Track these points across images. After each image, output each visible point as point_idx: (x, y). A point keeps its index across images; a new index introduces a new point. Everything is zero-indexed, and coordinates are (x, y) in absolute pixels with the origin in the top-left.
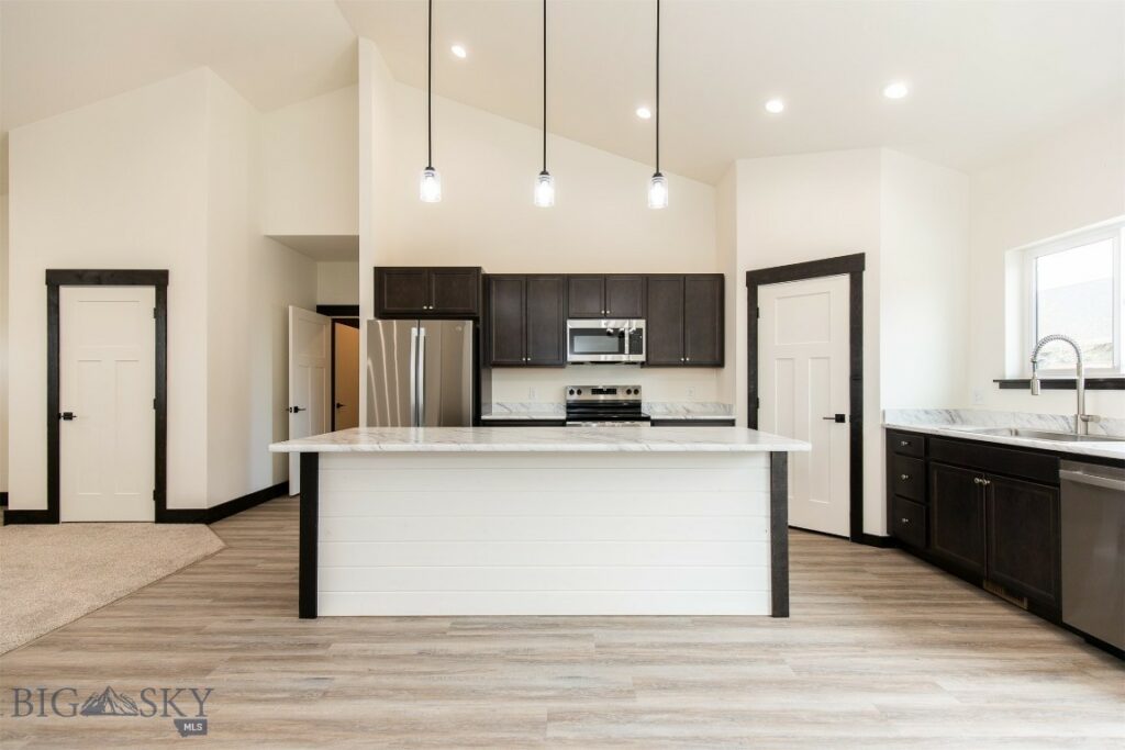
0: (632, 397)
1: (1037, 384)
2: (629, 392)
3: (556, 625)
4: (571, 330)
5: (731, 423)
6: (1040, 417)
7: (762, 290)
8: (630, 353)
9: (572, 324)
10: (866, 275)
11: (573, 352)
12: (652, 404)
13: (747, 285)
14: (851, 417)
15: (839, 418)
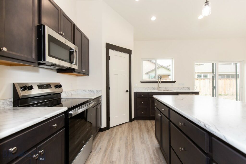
2: (56, 87)
11: (50, 55)
13: (106, 47)
14: (129, 91)
15: (127, 91)
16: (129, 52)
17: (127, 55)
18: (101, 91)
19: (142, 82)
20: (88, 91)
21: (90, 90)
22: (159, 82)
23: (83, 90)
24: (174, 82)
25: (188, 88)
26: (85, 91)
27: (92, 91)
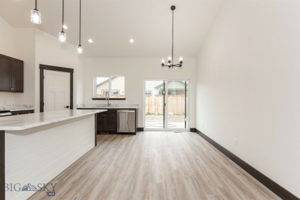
5: (32, 112)
6: (100, 104)
10: (74, 74)
13: (40, 68)
14: (70, 107)
15: (67, 107)
16: (70, 71)
17: (68, 74)
18: (33, 106)
19: (94, 99)
20: (22, 106)
21: (24, 105)
22: (107, 99)
23: (18, 105)
24: (124, 99)
25: (137, 104)
26: (20, 106)
27: (26, 106)
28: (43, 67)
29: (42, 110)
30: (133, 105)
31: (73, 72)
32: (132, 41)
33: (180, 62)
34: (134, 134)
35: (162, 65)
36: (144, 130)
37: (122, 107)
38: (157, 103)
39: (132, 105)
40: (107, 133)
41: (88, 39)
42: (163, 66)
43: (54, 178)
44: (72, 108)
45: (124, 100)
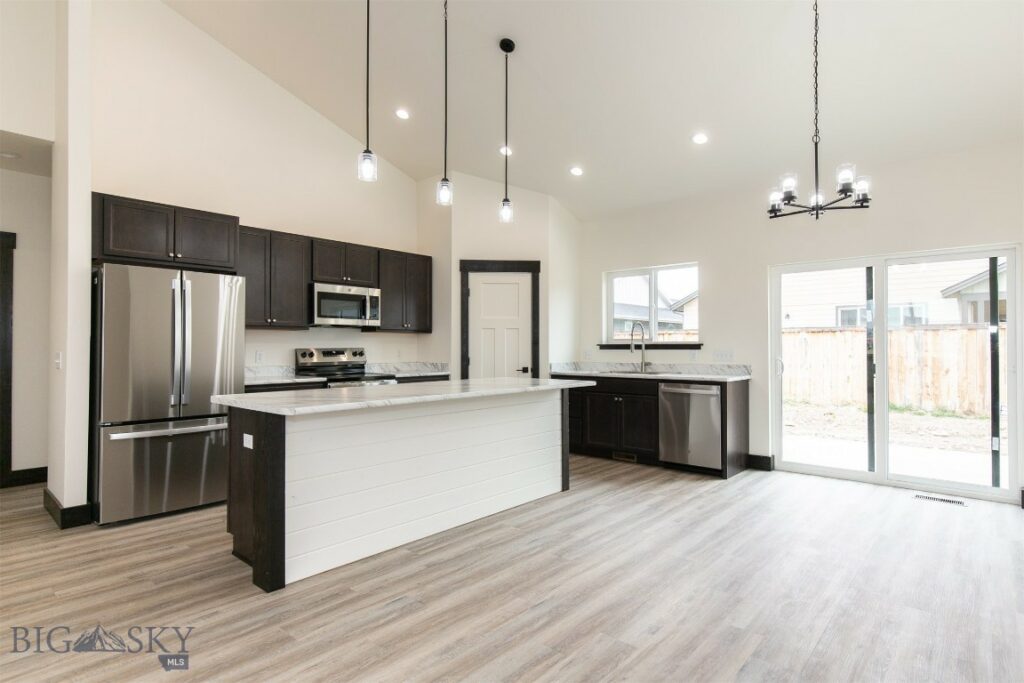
0: (358, 359)
1: (633, 347)
2: (355, 354)
3: (474, 528)
4: (319, 293)
5: (446, 378)
6: (621, 364)
7: (473, 277)
8: (370, 318)
9: (319, 287)
10: (542, 275)
11: (320, 316)
12: (373, 366)
13: (460, 270)
14: (532, 370)
15: (525, 370)
16: (532, 267)
17: (527, 277)
18: (447, 365)
19: (603, 347)
22: (638, 347)
24: (697, 347)
25: (745, 367)
27: (435, 366)
28: (467, 267)
29: (465, 375)
30: (729, 367)
31: (539, 271)
32: (701, 139)
33: (839, 188)
34: (720, 474)
35: (771, 212)
36: (777, 464)
37: (689, 373)
38: (930, 363)
39: (726, 369)
40: (633, 458)
41: (571, 168)
42: (776, 216)
43: (407, 544)
44: (536, 374)
45: (697, 351)
